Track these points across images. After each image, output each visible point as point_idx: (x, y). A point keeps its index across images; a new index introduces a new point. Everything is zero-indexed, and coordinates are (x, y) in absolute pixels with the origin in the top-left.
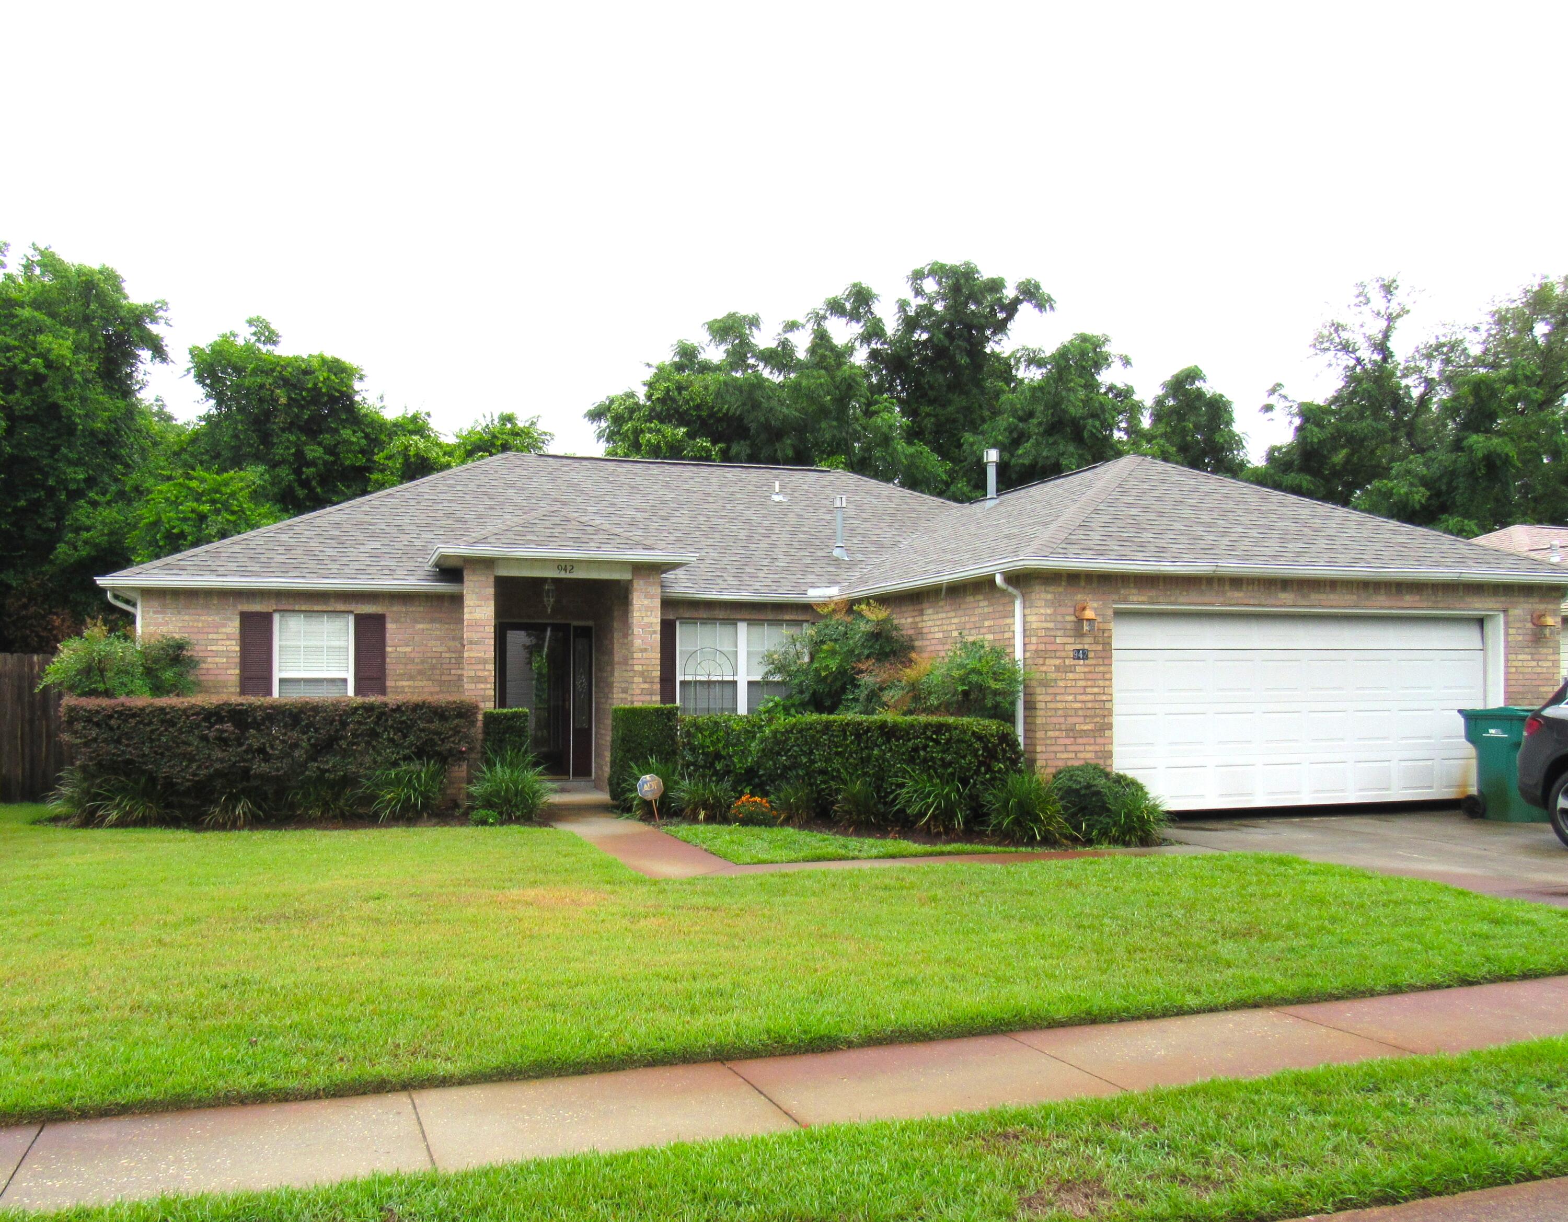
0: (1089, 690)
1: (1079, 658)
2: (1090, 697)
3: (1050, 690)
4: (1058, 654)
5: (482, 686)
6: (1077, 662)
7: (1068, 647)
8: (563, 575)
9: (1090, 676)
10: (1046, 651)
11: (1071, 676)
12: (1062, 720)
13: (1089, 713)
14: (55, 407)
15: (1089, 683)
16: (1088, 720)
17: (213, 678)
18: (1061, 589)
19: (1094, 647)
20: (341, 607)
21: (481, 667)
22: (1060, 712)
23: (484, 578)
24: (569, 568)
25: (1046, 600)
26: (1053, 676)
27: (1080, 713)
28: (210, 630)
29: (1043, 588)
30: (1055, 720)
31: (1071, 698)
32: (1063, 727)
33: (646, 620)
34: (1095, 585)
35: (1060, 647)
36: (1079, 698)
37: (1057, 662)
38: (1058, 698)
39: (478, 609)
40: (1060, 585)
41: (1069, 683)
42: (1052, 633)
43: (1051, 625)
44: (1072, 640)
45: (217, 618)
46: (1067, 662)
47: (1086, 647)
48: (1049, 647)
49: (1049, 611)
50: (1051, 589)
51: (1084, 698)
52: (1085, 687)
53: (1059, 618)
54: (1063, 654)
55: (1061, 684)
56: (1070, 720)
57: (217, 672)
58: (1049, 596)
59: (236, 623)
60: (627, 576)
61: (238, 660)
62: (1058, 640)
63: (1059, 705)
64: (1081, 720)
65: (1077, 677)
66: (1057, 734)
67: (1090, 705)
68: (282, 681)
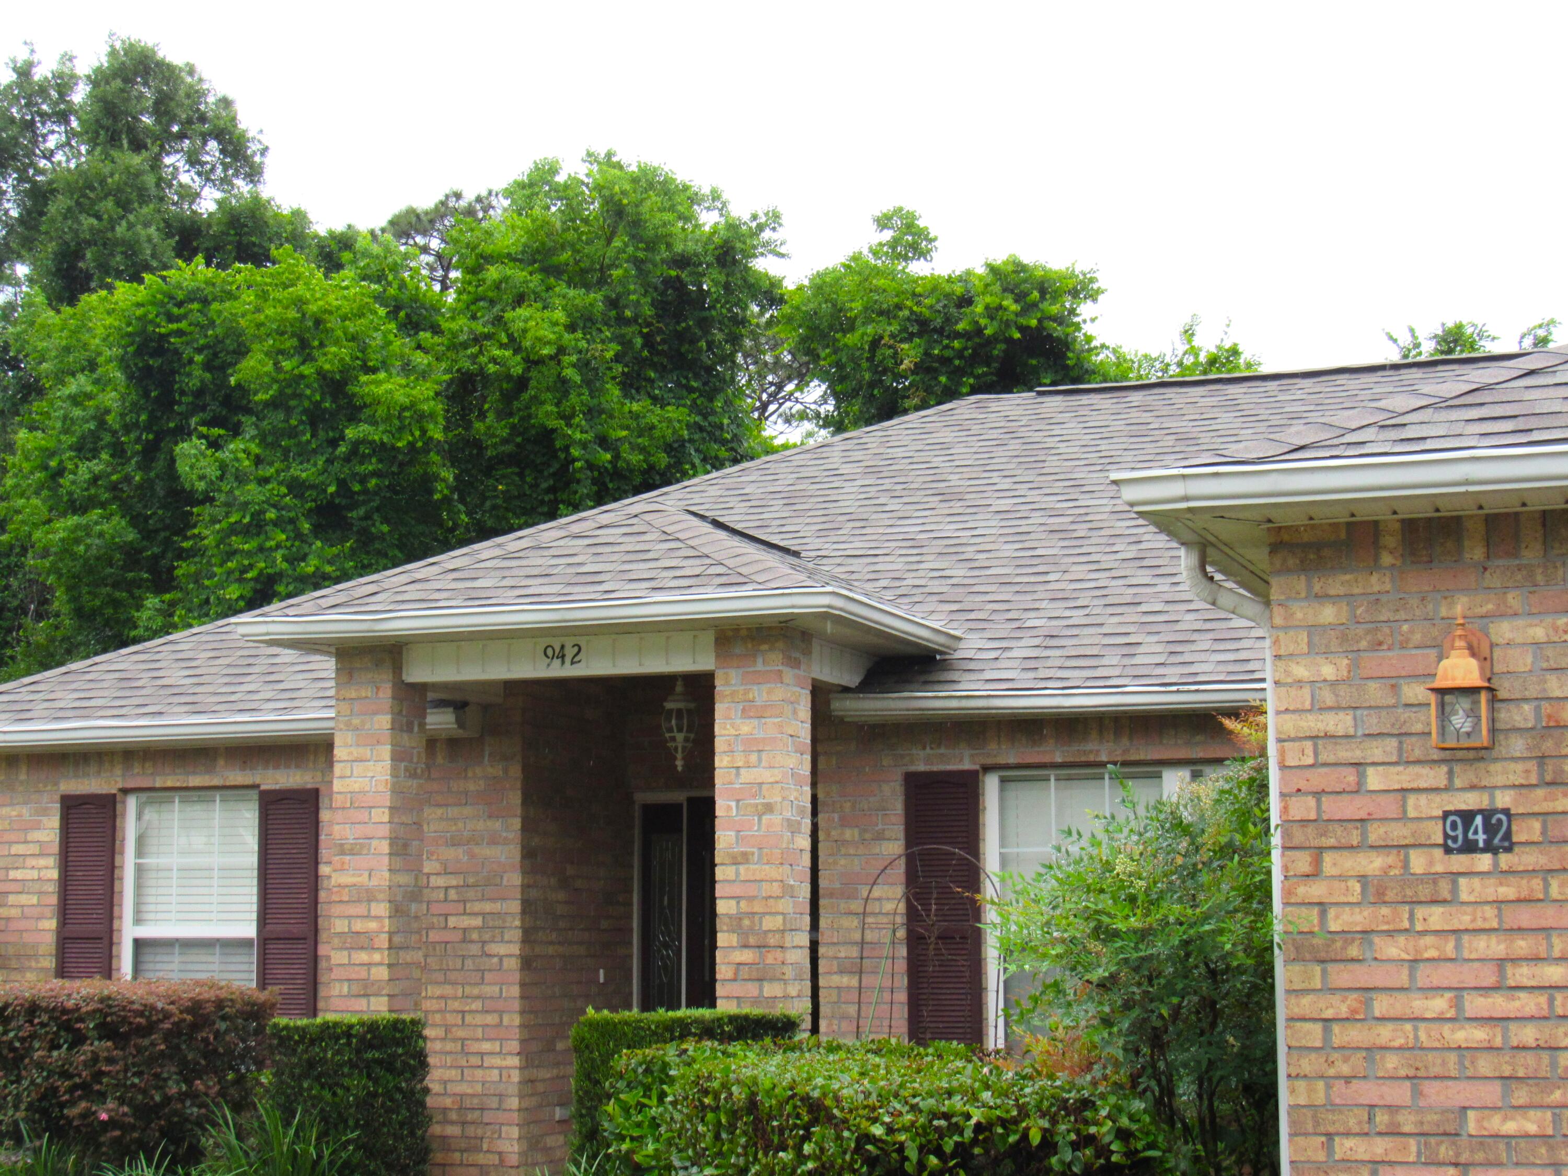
0: (1522, 974)
1: (1470, 847)
2: (1529, 1004)
3: (1342, 976)
4: (1376, 833)
5: (363, 957)
6: (1459, 862)
7: (1416, 805)
8: (557, 671)
9: (1525, 917)
10: (1320, 823)
11: (1436, 917)
12: (1400, 1094)
13: (1525, 1064)
14: (548, 435)
15: (1522, 945)
16: (1521, 1096)
17: (11, 938)
18: (1377, 583)
19: (1540, 800)
20: (237, 777)
21: (361, 909)
22: (1391, 1062)
23: (366, 692)
24: (570, 652)
25: (1312, 629)
26: (1356, 919)
27: (1485, 1065)
28: (12, 837)
29: (1300, 583)
30: (1368, 1092)
31: (1439, 1005)
32: (1408, 1123)
33: (747, 776)
34: (1531, 554)
35: (1389, 806)
36: (1476, 1004)
37: (1374, 864)
38: (1381, 1005)
39: (358, 768)
40: (1375, 566)
41: (1430, 947)
42: (1345, 753)
43: (1339, 723)
44: (1435, 776)
45: (25, 811)
46: (1418, 862)
47: (1503, 800)
48: (1335, 808)
49: (1328, 671)
50: (1337, 584)
51: (1499, 1004)
52: (1501, 963)
53: (1375, 692)
54: (1399, 833)
55: (1393, 949)
56: (1436, 1094)
57: (23, 925)
58: (1328, 614)
59: (54, 822)
60: (703, 662)
61: (54, 900)
62: (1374, 779)
63: (1385, 1034)
64: (1491, 1093)
65: (1464, 920)
66: (1380, 1147)
67: (1528, 1034)
68: (139, 944)
